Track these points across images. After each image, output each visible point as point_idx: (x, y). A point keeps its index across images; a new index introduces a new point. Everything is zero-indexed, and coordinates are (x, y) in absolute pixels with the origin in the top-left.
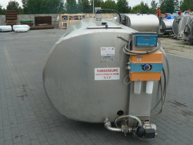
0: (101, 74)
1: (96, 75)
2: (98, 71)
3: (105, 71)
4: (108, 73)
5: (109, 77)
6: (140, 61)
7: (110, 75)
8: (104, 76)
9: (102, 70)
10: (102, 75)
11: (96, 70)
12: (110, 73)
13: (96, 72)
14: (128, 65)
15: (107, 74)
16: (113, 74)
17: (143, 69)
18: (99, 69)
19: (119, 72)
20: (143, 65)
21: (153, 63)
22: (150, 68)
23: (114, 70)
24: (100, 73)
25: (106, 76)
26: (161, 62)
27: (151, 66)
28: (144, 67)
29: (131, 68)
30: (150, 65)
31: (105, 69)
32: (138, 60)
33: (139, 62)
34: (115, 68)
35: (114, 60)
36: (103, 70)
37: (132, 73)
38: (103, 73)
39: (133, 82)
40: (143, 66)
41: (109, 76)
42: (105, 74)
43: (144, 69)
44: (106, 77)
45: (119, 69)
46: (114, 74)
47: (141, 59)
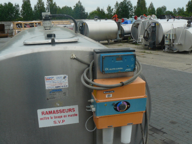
0: (48, 118)
1: (41, 119)
2: (43, 113)
3: (54, 112)
4: (59, 115)
5: (61, 121)
6: (111, 98)
7: (63, 118)
8: (54, 120)
9: (49, 112)
10: (50, 118)
11: (39, 112)
12: (63, 114)
13: (40, 116)
14: (90, 103)
15: (59, 117)
16: (67, 116)
17: (116, 109)
18: (45, 110)
19: (77, 112)
20: (116, 103)
21: (131, 99)
22: (126, 106)
23: (70, 110)
24: (47, 116)
25: (57, 120)
26: (143, 96)
27: (128, 104)
28: (118, 107)
29: (96, 109)
30: (126, 102)
31: (55, 109)
32: (107, 97)
33: (109, 100)
34: (71, 107)
35: (67, 94)
36: (51, 112)
37: (98, 117)
38: (52, 115)
39: (101, 130)
40: (116, 105)
41: (61, 119)
42: (56, 117)
43: (118, 110)
44: (57, 122)
45: (76, 107)
46: (69, 116)
47: (111, 95)
